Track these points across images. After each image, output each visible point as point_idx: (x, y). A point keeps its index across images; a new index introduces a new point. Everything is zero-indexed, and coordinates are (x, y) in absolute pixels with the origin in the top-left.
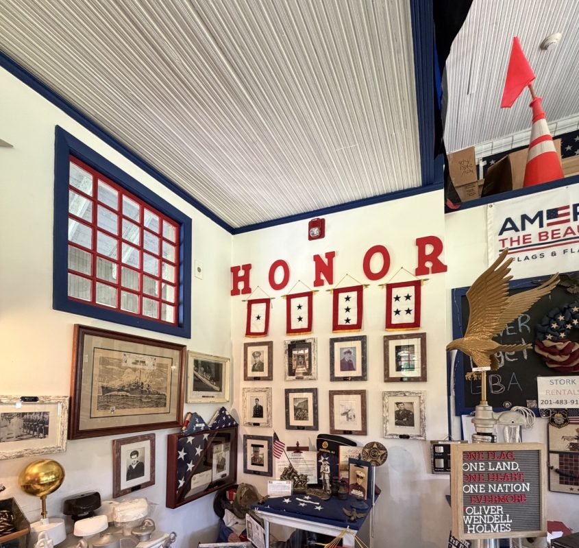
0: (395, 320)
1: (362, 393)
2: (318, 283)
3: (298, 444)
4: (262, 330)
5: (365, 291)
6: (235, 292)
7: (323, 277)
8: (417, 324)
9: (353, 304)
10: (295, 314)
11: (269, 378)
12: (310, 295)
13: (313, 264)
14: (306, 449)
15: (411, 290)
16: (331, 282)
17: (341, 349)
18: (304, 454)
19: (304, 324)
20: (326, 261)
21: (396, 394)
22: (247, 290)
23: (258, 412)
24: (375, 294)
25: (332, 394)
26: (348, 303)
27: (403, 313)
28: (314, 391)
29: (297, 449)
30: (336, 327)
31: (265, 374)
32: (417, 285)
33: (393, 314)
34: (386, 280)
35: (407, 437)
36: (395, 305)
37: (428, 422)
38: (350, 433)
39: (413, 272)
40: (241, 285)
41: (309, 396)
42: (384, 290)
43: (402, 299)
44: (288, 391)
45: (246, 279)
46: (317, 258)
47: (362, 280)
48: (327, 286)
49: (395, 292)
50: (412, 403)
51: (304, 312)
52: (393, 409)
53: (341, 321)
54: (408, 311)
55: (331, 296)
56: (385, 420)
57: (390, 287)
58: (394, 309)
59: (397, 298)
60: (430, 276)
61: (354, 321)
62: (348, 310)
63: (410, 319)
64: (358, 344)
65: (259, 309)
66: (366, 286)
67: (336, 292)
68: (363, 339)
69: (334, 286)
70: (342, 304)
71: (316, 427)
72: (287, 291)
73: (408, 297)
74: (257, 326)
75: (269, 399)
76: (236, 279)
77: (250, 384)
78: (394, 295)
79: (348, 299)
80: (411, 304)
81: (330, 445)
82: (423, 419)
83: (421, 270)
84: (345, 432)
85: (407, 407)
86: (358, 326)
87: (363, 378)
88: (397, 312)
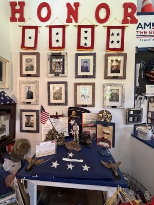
0: (111, 46)
1: (93, 84)
2: (69, 21)
3: (57, 113)
4: (33, 46)
5: (96, 29)
6: (13, 19)
7: (72, 17)
8: (122, 49)
9: (89, 35)
10: (54, 37)
11: (37, 75)
12: (64, 27)
13: (66, 10)
14: (62, 116)
15: (120, 31)
16: (76, 21)
17: (82, 60)
18: (61, 119)
19: (60, 44)
20: (74, 8)
21: (111, 85)
22: (22, 19)
23: (30, 95)
24: (101, 31)
25: (76, 85)
26: (86, 34)
27: (115, 42)
28: (65, 83)
29: (57, 117)
30: (79, 47)
31: (34, 72)
32: (123, 28)
33: (110, 43)
34: (107, 24)
35: (116, 107)
36: (112, 38)
37: (125, 99)
38: (86, 106)
39: (121, 21)
40: (17, 16)
41: (63, 86)
42: (106, 30)
43: (115, 35)
44: (49, 83)
45: (21, 11)
46: (68, 5)
47: (95, 22)
48: (74, 23)
49: (112, 31)
50: (118, 90)
51: (60, 37)
52: (108, 93)
53: (82, 44)
54: (118, 42)
55: (76, 30)
56: (104, 99)
57: (109, 28)
58: (111, 40)
59: (113, 34)
60: (129, 25)
61: (89, 45)
62: (86, 38)
63: (118, 46)
64: (91, 58)
65: (30, 32)
66: (97, 26)
67: (80, 27)
68: (94, 55)
69: (78, 24)
70: (83, 35)
71: (66, 104)
72: (49, 23)
73: (118, 34)
74: (29, 43)
75: (37, 88)
76: (14, 11)
78: (111, 33)
79: (86, 32)
80: (119, 38)
81: (76, 113)
82: (123, 98)
83: (125, 21)
84: (83, 106)
86: (92, 48)
87: (93, 76)
88: (112, 42)
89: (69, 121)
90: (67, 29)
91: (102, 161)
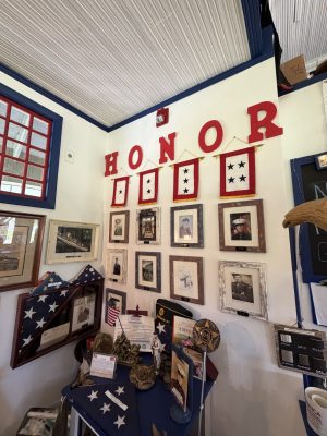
0: (230, 188)
1: (199, 261)
2: (163, 160)
3: (137, 307)
4: (122, 201)
5: (201, 163)
6: (107, 173)
7: (166, 155)
8: (252, 190)
9: (190, 175)
10: (146, 187)
11: (126, 241)
12: (156, 171)
13: (159, 145)
14: (145, 313)
15: (244, 158)
16: (172, 159)
17: (181, 217)
18: (143, 319)
19: (151, 196)
20: (168, 141)
21: (232, 264)
22: (115, 171)
23: (117, 270)
24: (210, 165)
25: (173, 259)
26: (187, 175)
27: (237, 180)
28: (158, 255)
29: (137, 313)
30: (176, 197)
32: (251, 152)
33: (227, 181)
34: (220, 151)
35: (246, 315)
36: (229, 174)
37: (270, 300)
38: (187, 300)
39: (246, 140)
40: (111, 168)
41: (154, 259)
42: (218, 160)
43: (236, 167)
44: (138, 254)
45: (114, 163)
46: (162, 140)
47: (199, 153)
48: (170, 162)
49: (229, 161)
50: (249, 276)
51: (151, 186)
52: (229, 280)
53: (181, 192)
54: (243, 178)
55: (172, 170)
56: (222, 292)
57: (223, 157)
58: (228, 177)
59: (231, 167)
60: (265, 141)
61: (191, 191)
62: (186, 181)
63: (245, 186)
64: (194, 212)
65: (121, 185)
66: (202, 158)
67: (177, 167)
68: (199, 208)
69: (175, 162)
70: (182, 176)
71: (158, 289)
72: (139, 170)
73: (242, 165)
74: (120, 199)
75: (125, 259)
76: (108, 164)
77: (113, 246)
78: (227, 164)
79: (186, 171)
80: (245, 171)
81: (169, 310)
83: (254, 136)
84: (183, 299)
85: (245, 279)
86: (195, 196)
87: (200, 245)
88: (231, 180)
89: (156, 324)
90: (161, 173)
91: (154, 427)
